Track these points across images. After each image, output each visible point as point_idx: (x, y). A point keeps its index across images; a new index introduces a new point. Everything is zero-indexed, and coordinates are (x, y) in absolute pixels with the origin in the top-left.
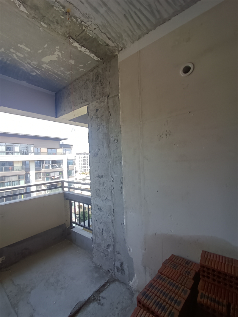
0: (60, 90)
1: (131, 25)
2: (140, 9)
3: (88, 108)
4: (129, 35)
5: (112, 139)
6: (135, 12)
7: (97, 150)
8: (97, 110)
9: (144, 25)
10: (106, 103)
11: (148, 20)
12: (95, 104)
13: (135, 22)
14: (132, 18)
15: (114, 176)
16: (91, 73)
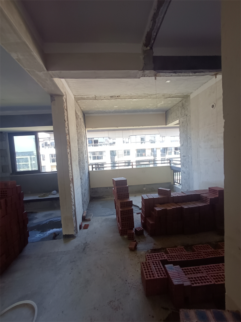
0: (168, 110)
3: (179, 121)
4: (191, 90)
5: (188, 137)
7: (183, 143)
8: (183, 122)
9: (196, 86)
10: (186, 119)
12: (182, 119)
15: (189, 156)
16: (180, 103)
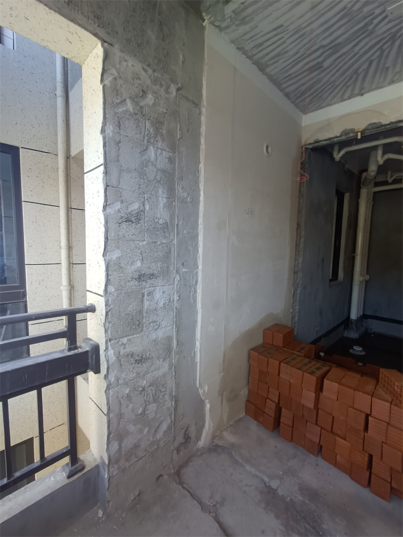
1: (264, 35)
2: (286, 42)
4: (245, 34)
6: (283, 37)
9: (261, 51)
11: (267, 54)
13: (268, 40)
14: (275, 35)
15: (182, 271)
